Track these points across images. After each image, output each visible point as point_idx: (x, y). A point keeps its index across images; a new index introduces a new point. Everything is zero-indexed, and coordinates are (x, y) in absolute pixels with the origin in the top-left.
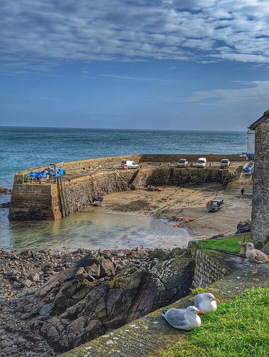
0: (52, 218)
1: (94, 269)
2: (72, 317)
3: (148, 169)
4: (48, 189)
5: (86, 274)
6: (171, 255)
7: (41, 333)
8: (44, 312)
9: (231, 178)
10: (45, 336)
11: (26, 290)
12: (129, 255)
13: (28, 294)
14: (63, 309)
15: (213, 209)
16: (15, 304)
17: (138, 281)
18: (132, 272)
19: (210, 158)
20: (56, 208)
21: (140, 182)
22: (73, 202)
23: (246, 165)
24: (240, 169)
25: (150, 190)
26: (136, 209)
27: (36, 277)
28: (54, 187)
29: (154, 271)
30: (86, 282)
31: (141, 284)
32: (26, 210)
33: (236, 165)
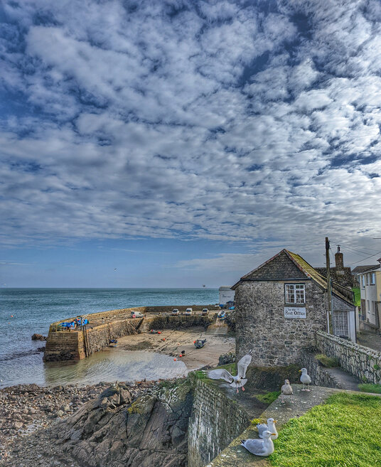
0: (78, 357)
1: (116, 398)
2: (98, 440)
3: (150, 317)
4: (76, 335)
5: (109, 403)
6: (175, 384)
7: (72, 456)
8: (75, 438)
9: (211, 322)
10: (75, 458)
11: (59, 419)
12: (140, 385)
13: (60, 423)
14: (91, 433)
15: (199, 346)
16: (50, 431)
17: (151, 406)
18: (146, 399)
19: (195, 308)
20: (81, 349)
21: (144, 327)
22: (94, 345)
23: (219, 313)
24: (216, 316)
25: (152, 333)
26: (142, 349)
27: (67, 408)
28: (80, 333)
29: (163, 397)
30: (109, 410)
31: (153, 409)
32: (58, 353)
33: (213, 313)
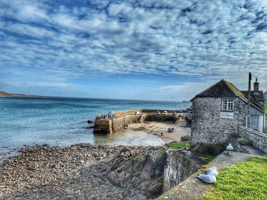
0: (109, 132)
1: (127, 153)
2: (119, 172)
3: (145, 115)
4: (108, 122)
5: (124, 155)
6: (157, 149)
7: (107, 178)
8: (108, 170)
9: (176, 119)
10: (109, 179)
11: (101, 160)
12: (139, 148)
13: (101, 162)
14: (116, 168)
15: (170, 131)
16: (97, 166)
17: (145, 158)
18: (143, 155)
19: (169, 111)
20: (111, 129)
21: (142, 120)
22: (117, 127)
23: (182, 115)
24: (180, 116)
25: (146, 123)
26: (140, 130)
27: (104, 156)
28: (110, 121)
29: (151, 155)
30: (125, 158)
31: (146, 160)
32: (100, 129)
33: (178, 114)
